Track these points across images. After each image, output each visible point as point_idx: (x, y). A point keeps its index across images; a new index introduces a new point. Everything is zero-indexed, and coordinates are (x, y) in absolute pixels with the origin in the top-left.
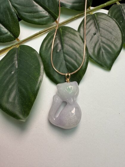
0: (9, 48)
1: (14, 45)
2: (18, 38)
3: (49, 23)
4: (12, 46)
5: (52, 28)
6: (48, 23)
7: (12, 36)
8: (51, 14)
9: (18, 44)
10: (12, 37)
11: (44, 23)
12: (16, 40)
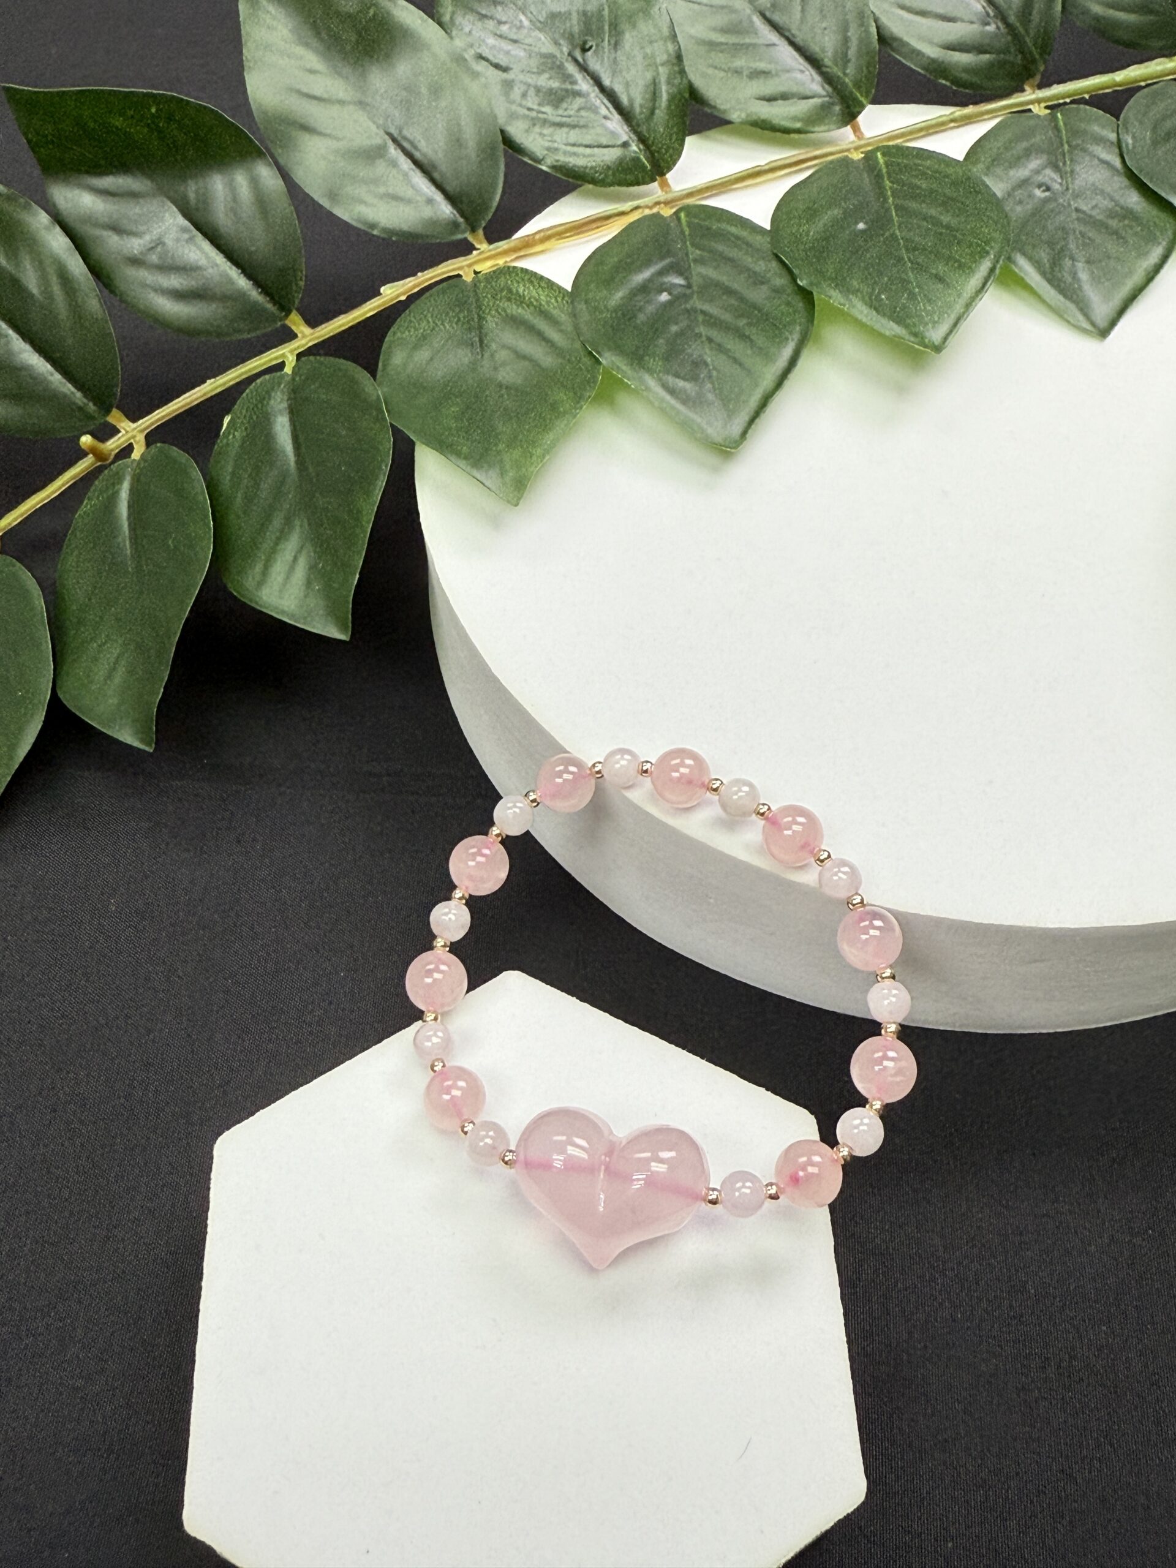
0: (622, 214)
1: (647, 207)
2: (668, 176)
3: (823, 128)
4: (637, 208)
5: (831, 154)
6: (816, 129)
7: (644, 160)
8: (835, 88)
9: (667, 203)
10: (644, 167)
11: (798, 125)
12: (656, 184)
